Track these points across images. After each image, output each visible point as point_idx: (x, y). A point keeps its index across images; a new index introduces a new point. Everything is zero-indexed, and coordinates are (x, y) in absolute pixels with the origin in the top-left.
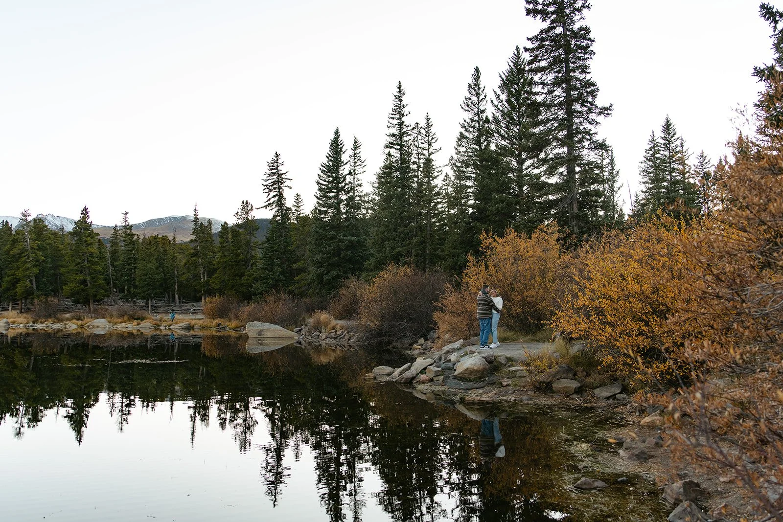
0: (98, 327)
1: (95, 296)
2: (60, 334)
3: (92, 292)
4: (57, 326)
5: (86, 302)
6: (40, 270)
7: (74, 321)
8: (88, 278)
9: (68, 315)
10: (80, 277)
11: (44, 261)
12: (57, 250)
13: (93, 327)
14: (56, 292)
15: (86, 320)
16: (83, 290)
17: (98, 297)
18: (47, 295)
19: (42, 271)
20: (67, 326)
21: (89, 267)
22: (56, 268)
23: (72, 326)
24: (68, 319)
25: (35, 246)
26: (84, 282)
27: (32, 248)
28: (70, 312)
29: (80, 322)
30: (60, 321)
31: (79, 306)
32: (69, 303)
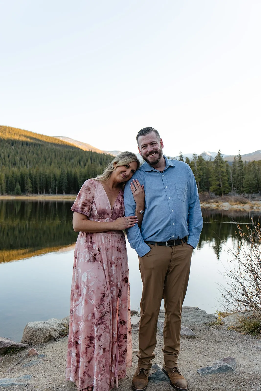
0: (225, 206)
1: (224, 192)
2: (209, 209)
3: (223, 190)
4: (208, 205)
5: (220, 194)
6: (201, 180)
7: (215, 203)
8: (221, 183)
9: (212, 201)
10: (218, 183)
11: (202, 175)
12: (208, 170)
13: (223, 206)
14: (208, 189)
15: (220, 203)
16: (219, 189)
17: (226, 192)
18: (204, 191)
19: (202, 180)
20: (212, 206)
21: (221, 178)
22: (207, 178)
23: (214, 206)
24: (212, 202)
25: (199, 169)
26: (219, 185)
27: (198, 169)
28: (214, 199)
29: (217, 204)
30: (209, 203)
31: (218, 196)
32: (213, 194)
